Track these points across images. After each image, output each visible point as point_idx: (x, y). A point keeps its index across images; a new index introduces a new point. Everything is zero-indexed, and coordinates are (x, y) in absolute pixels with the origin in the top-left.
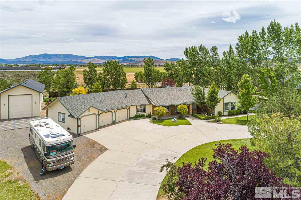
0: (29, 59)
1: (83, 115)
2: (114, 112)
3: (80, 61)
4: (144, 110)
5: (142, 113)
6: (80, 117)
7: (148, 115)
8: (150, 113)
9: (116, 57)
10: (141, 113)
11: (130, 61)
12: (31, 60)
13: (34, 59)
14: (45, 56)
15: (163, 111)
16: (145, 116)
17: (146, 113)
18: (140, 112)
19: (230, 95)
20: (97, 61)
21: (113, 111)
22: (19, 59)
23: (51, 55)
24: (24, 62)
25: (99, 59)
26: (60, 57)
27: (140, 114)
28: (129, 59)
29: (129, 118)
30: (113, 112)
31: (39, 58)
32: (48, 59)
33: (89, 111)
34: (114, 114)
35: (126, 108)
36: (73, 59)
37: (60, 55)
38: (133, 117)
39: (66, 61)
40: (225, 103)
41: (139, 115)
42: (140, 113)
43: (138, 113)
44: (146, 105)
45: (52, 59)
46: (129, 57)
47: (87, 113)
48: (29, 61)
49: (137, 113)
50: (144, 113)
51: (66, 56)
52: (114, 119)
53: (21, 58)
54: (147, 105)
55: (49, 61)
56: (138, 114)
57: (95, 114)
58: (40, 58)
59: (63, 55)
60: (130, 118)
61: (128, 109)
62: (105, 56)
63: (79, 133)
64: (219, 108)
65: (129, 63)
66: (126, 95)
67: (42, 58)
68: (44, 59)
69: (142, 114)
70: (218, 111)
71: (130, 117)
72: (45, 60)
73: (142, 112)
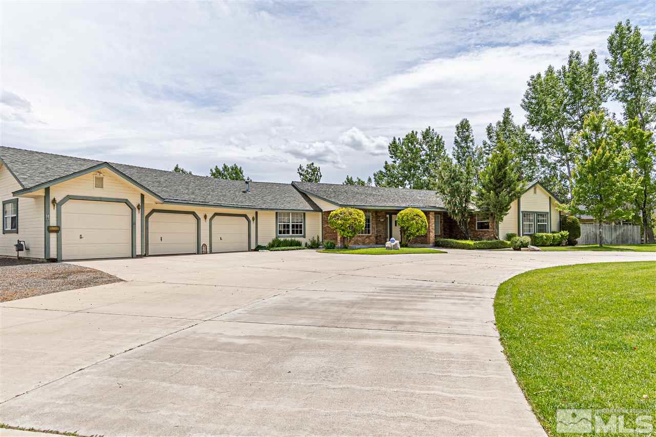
1: (69, 190)
2: (205, 217)
4: (298, 229)
5: (295, 237)
7: (311, 242)
8: (316, 239)
10: (291, 237)
15: (356, 216)
16: (303, 245)
17: (304, 237)
18: (288, 232)
19: (535, 192)
27: (290, 239)
29: (253, 246)
30: (201, 216)
33: (102, 186)
34: (205, 225)
35: (245, 216)
38: (266, 245)
40: (522, 212)
41: (285, 241)
42: (288, 237)
43: (282, 237)
44: (304, 214)
49: (279, 237)
50: (301, 237)
52: (204, 240)
54: (307, 213)
56: (282, 239)
57: (126, 202)
60: (258, 248)
61: (251, 219)
63: (52, 255)
64: (507, 225)
69: (293, 239)
70: (507, 232)
71: (259, 244)
73: (293, 232)
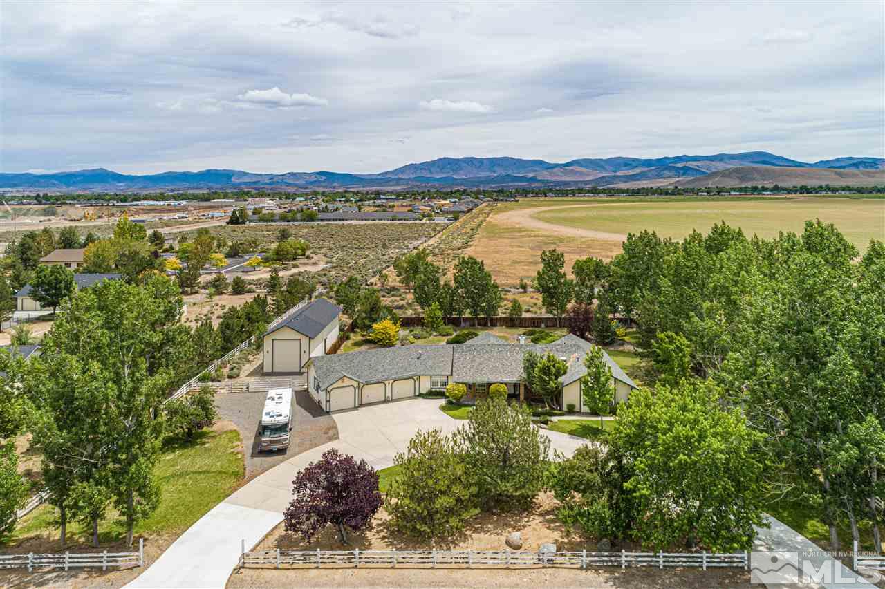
0: (409, 175)
1: (332, 387)
2: (389, 383)
3: (531, 175)
6: (329, 389)
9: (635, 159)
11: (681, 172)
12: (412, 176)
13: (419, 174)
14: (445, 163)
20: (578, 174)
21: (386, 382)
22: (387, 173)
23: (458, 160)
24: (398, 181)
25: (584, 170)
26: (480, 167)
28: (680, 165)
29: (417, 394)
31: (431, 172)
32: (452, 173)
33: (343, 382)
34: (389, 387)
35: (413, 378)
36: (512, 170)
37: (481, 161)
38: (424, 393)
39: (495, 175)
41: (436, 391)
42: (437, 388)
43: (434, 389)
44: (448, 377)
45: (462, 172)
46: (679, 159)
47: (339, 384)
48: (410, 179)
49: (432, 388)
50: (445, 388)
51: (494, 162)
52: (389, 394)
53: (392, 172)
55: (454, 176)
57: (353, 386)
58: (432, 169)
59: (488, 159)
60: (419, 396)
61: (417, 380)
62: (604, 158)
63: (328, 410)
65: (677, 179)
66: (419, 355)
67: (438, 170)
68: (443, 173)
69: (440, 390)
71: (420, 393)
72: (444, 176)
73: (441, 386)
